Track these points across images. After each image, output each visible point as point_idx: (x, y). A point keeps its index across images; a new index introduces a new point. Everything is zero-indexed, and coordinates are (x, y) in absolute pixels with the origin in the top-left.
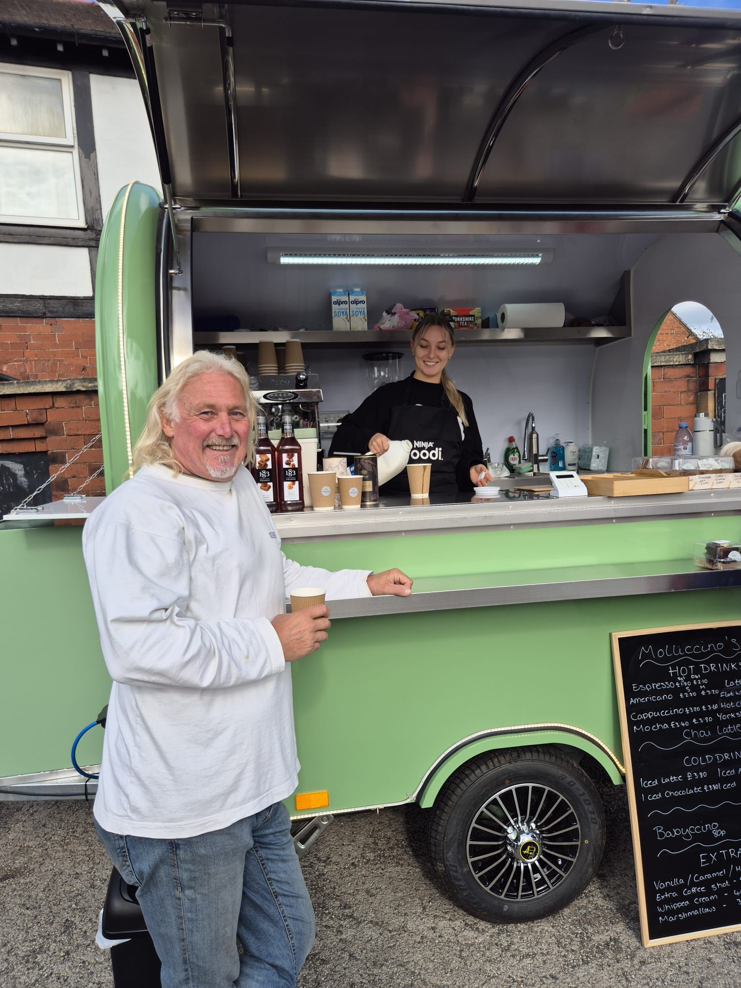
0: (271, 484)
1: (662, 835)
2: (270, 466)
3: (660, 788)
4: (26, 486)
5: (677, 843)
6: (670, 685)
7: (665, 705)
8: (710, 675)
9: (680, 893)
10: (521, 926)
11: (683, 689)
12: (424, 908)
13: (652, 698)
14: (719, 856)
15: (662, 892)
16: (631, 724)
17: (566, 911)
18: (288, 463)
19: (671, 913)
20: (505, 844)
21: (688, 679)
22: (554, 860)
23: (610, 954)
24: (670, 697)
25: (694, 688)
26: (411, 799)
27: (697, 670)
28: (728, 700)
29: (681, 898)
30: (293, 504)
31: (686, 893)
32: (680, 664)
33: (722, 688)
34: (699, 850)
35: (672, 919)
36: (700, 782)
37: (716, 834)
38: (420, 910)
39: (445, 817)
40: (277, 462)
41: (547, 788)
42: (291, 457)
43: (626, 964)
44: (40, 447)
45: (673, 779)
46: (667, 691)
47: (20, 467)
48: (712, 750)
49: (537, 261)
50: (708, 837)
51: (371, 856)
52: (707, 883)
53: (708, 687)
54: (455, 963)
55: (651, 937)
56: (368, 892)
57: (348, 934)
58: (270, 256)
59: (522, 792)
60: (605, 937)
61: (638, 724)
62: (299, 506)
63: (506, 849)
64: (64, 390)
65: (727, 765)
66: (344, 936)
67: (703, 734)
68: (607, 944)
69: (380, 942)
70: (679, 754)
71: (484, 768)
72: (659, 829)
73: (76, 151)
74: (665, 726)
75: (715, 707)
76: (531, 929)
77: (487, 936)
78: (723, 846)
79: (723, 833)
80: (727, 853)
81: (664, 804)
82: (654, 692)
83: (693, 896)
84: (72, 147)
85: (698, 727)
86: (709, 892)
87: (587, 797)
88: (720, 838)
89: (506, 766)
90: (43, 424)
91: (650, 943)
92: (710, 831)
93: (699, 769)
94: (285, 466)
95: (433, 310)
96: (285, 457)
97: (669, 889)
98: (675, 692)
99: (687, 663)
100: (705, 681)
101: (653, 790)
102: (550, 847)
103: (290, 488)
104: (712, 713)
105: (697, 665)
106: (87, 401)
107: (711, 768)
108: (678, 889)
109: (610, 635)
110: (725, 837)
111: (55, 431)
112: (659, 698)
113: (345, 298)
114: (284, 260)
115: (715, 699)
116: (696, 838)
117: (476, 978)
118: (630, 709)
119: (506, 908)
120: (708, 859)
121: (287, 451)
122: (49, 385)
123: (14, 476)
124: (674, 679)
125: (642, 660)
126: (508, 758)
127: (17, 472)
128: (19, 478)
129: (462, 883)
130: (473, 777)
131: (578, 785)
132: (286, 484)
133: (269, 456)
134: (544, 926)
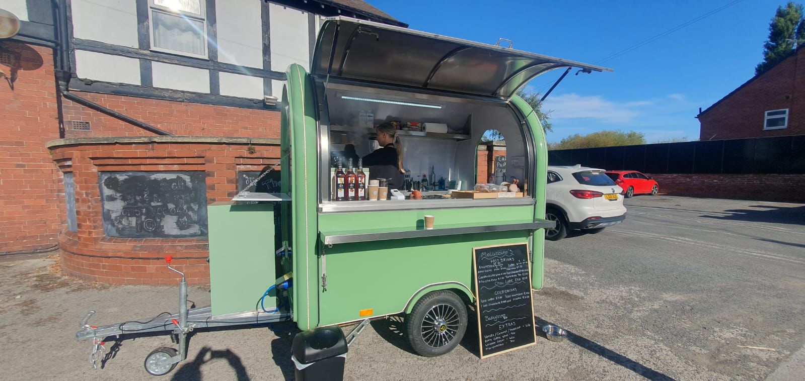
0: (354, 189)
1: (487, 319)
2: (354, 182)
3: (488, 303)
4: (191, 187)
5: (492, 322)
6: (491, 266)
7: (489, 273)
8: (504, 263)
9: (493, 339)
10: (438, 357)
11: (495, 268)
12: (402, 355)
13: (485, 271)
14: (505, 326)
15: (487, 339)
16: (478, 280)
17: (453, 351)
18: (361, 181)
19: (490, 346)
20: (434, 327)
21: (497, 264)
22: (450, 331)
23: (470, 362)
24: (491, 270)
25: (499, 267)
26: (402, 311)
27: (500, 261)
28: (509, 271)
29: (493, 341)
30: (361, 197)
31: (495, 339)
32: (494, 259)
33: (507, 267)
34: (499, 323)
35: (490, 348)
36: (500, 300)
37: (505, 318)
38: (400, 356)
39: (413, 317)
40: (357, 181)
41: (449, 305)
42: (362, 179)
43: (476, 365)
44: (200, 168)
45: (491, 299)
46: (490, 268)
47: (189, 177)
48: (504, 289)
49: (440, 107)
50: (502, 319)
51: (376, 341)
52: (501, 335)
53: (503, 267)
54: (417, 371)
55: (483, 355)
56: (378, 352)
57: (375, 366)
58: (338, 95)
59: (441, 307)
60: (467, 358)
61: (480, 280)
62: (363, 198)
63: (434, 329)
64: (217, 142)
65: (508, 294)
66: (373, 367)
67: (501, 283)
68: (469, 360)
69: (387, 368)
70: (493, 291)
71: (428, 298)
72: (486, 317)
73: (205, 22)
74: (489, 281)
75: (505, 274)
76: (441, 358)
77: (426, 362)
78: (506, 323)
79: (507, 317)
80: (508, 325)
81: (489, 308)
82: (487, 269)
83: (497, 340)
84: (204, 20)
85: (500, 281)
86: (502, 338)
87: (462, 308)
88: (506, 319)
89: (436, 297)
90: (203, 157)
91: (483, 357)
92: (503, 317)
93: (499, 295)
94: (359, 182)
95: (400, 122)
96: (360, 179)
97: (489, 338)
98: (493, 268)
99: (496, 258)
100: (502, 265)
101: (485, 303)
102: (449, 327)
103: (361, 191)
104: (504, 276)
105: (499, 259)
106: (228, 148)
107: (503, 295)
108: (492, 338)
109: (472, 249)
110: (507, 319)
111: (211, 161)
112: (488, 271)
113: (365, 114)
114: (343, 97)
115: (505, 271)
116: (499, 319)
117: (425, 375)
118: (478, 275)
119: (433, 350)
120: (502, 327)
121: (360, 177)
122: (209, 139)
123: (185, 181)
124: (492, 264)
125: (483, 257)
126: (436, 294)
127: (186, 180)
128: (187, 183)
129: (419, 342)
130: (424, 302)
131: (460, 304)
132: (360, 190)
133: (354, 178)
134: (446, 356)
